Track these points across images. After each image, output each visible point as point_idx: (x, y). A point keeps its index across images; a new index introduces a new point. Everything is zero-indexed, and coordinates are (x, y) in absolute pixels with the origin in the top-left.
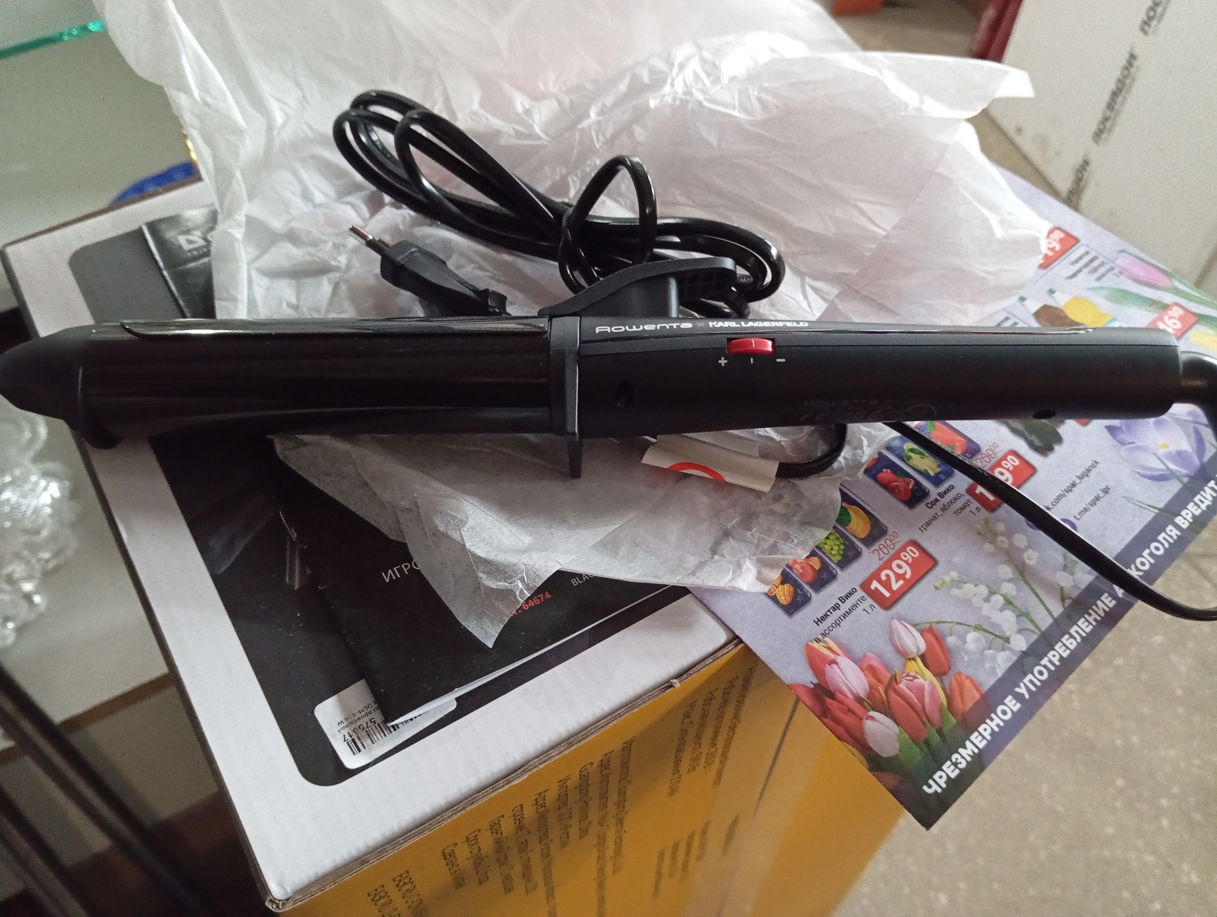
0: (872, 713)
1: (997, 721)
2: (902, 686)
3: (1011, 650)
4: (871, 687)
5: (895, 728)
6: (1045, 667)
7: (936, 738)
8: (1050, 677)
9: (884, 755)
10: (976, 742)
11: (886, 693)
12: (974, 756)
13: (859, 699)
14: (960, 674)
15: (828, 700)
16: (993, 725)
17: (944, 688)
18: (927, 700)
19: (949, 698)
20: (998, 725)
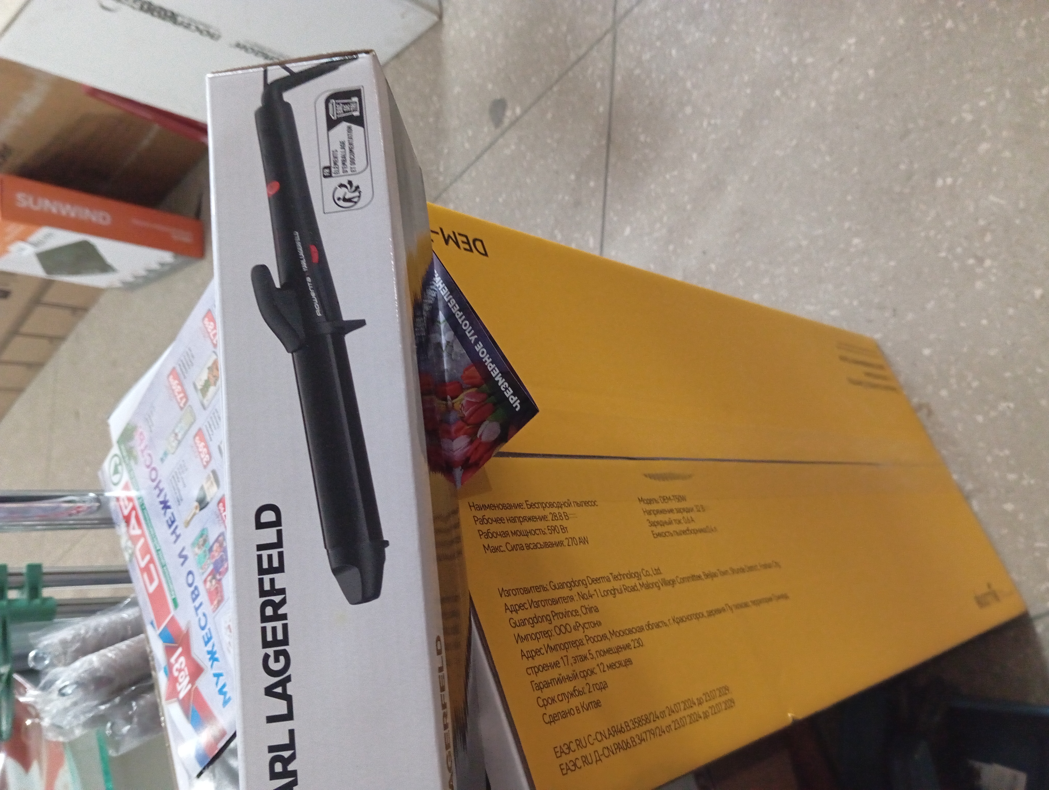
0: (478, 436)
1: (486, 359)
2: (466, 414)
3: (453, 341)
4: (464, 434)
5: (486, 423)
6: (462, 322)
7: (492, 398)
8: (468, 320)
9: (499, 431)
10: (496, 373)
11: (468, 425)
12: (503, 377)
13: (471, 442)
14: (462, 377)
15: (470, 462)
16: (489, 361)
17: (468, 388)
18: (473, 400)
19: (473, 386)
20: (489, 358)
